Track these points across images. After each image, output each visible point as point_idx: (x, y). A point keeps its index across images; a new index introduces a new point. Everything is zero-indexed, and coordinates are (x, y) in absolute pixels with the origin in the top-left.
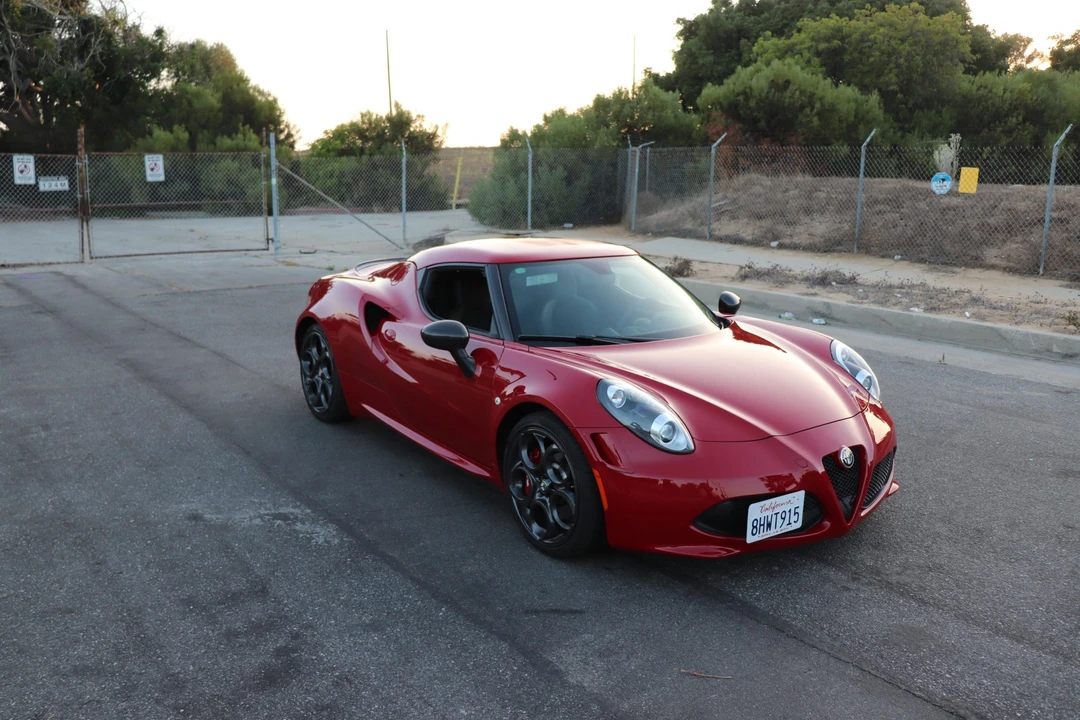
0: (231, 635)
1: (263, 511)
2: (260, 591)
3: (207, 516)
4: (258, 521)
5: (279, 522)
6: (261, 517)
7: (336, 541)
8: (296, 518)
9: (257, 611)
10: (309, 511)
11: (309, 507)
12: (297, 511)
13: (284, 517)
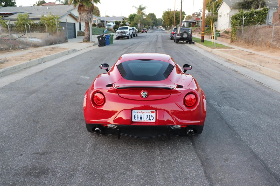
0: (229, 95)
1: (223, 108)
2: (224, 98)
3: (235, 109)
4: (224, 106)
5: (220, 105)
6: (224, 107)
7: (211, 101)
8: (217, 105)
9: (226, 96)
10: (214, 106)
11: (213, 107)
12: (216, 106)
13: (219, 106)
